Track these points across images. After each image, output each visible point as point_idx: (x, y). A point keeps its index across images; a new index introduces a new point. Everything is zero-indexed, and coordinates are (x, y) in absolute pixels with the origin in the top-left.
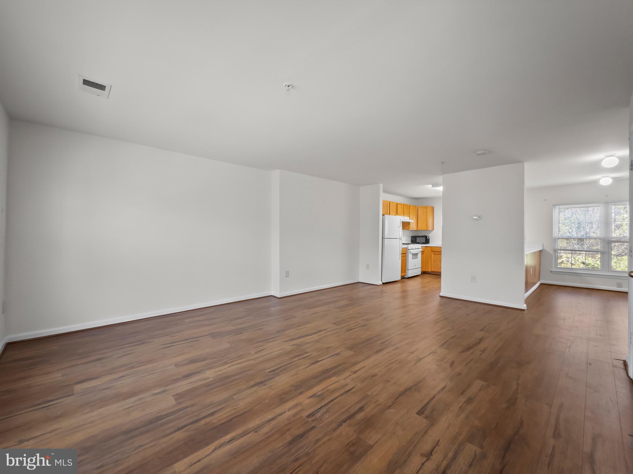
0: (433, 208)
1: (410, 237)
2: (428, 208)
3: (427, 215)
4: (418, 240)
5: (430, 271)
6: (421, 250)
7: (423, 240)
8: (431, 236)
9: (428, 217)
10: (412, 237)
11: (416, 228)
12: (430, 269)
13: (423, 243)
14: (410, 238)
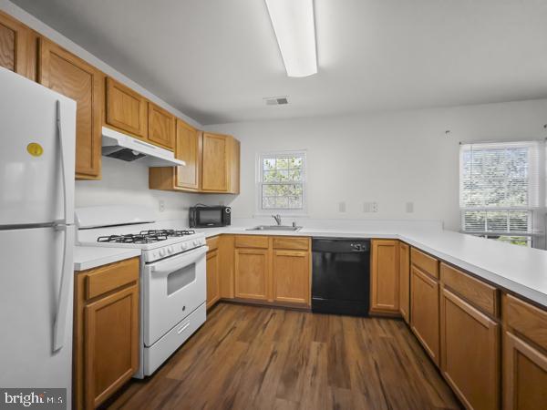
0: (238, 144)
1: (185, 209)
2: (227, 139)
3: (224, 158)
4: (204, 216)
5: (232, 297)
6: (206, 249)
7: (217, 216)
8: (234, 206)
9: (227, 160)
10: (191, 209)
11: (197, 187)
12: (232, 292)
13: (216, 225)
14: (185, 214)
